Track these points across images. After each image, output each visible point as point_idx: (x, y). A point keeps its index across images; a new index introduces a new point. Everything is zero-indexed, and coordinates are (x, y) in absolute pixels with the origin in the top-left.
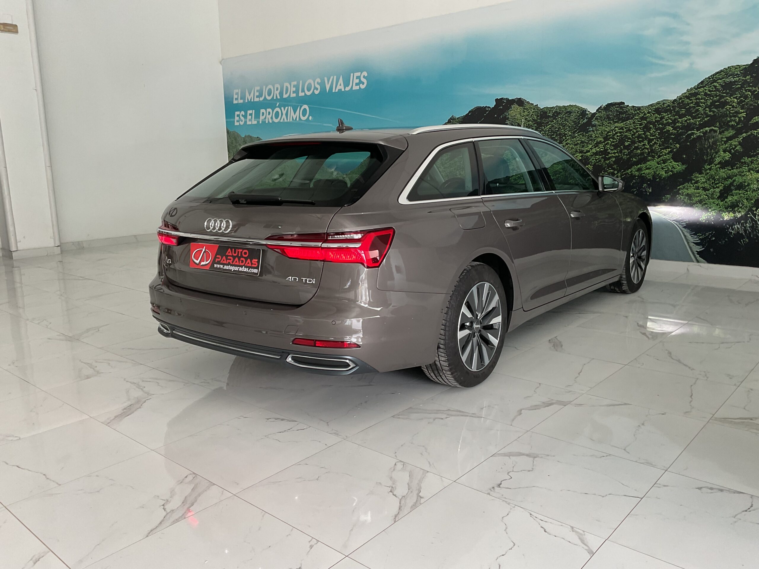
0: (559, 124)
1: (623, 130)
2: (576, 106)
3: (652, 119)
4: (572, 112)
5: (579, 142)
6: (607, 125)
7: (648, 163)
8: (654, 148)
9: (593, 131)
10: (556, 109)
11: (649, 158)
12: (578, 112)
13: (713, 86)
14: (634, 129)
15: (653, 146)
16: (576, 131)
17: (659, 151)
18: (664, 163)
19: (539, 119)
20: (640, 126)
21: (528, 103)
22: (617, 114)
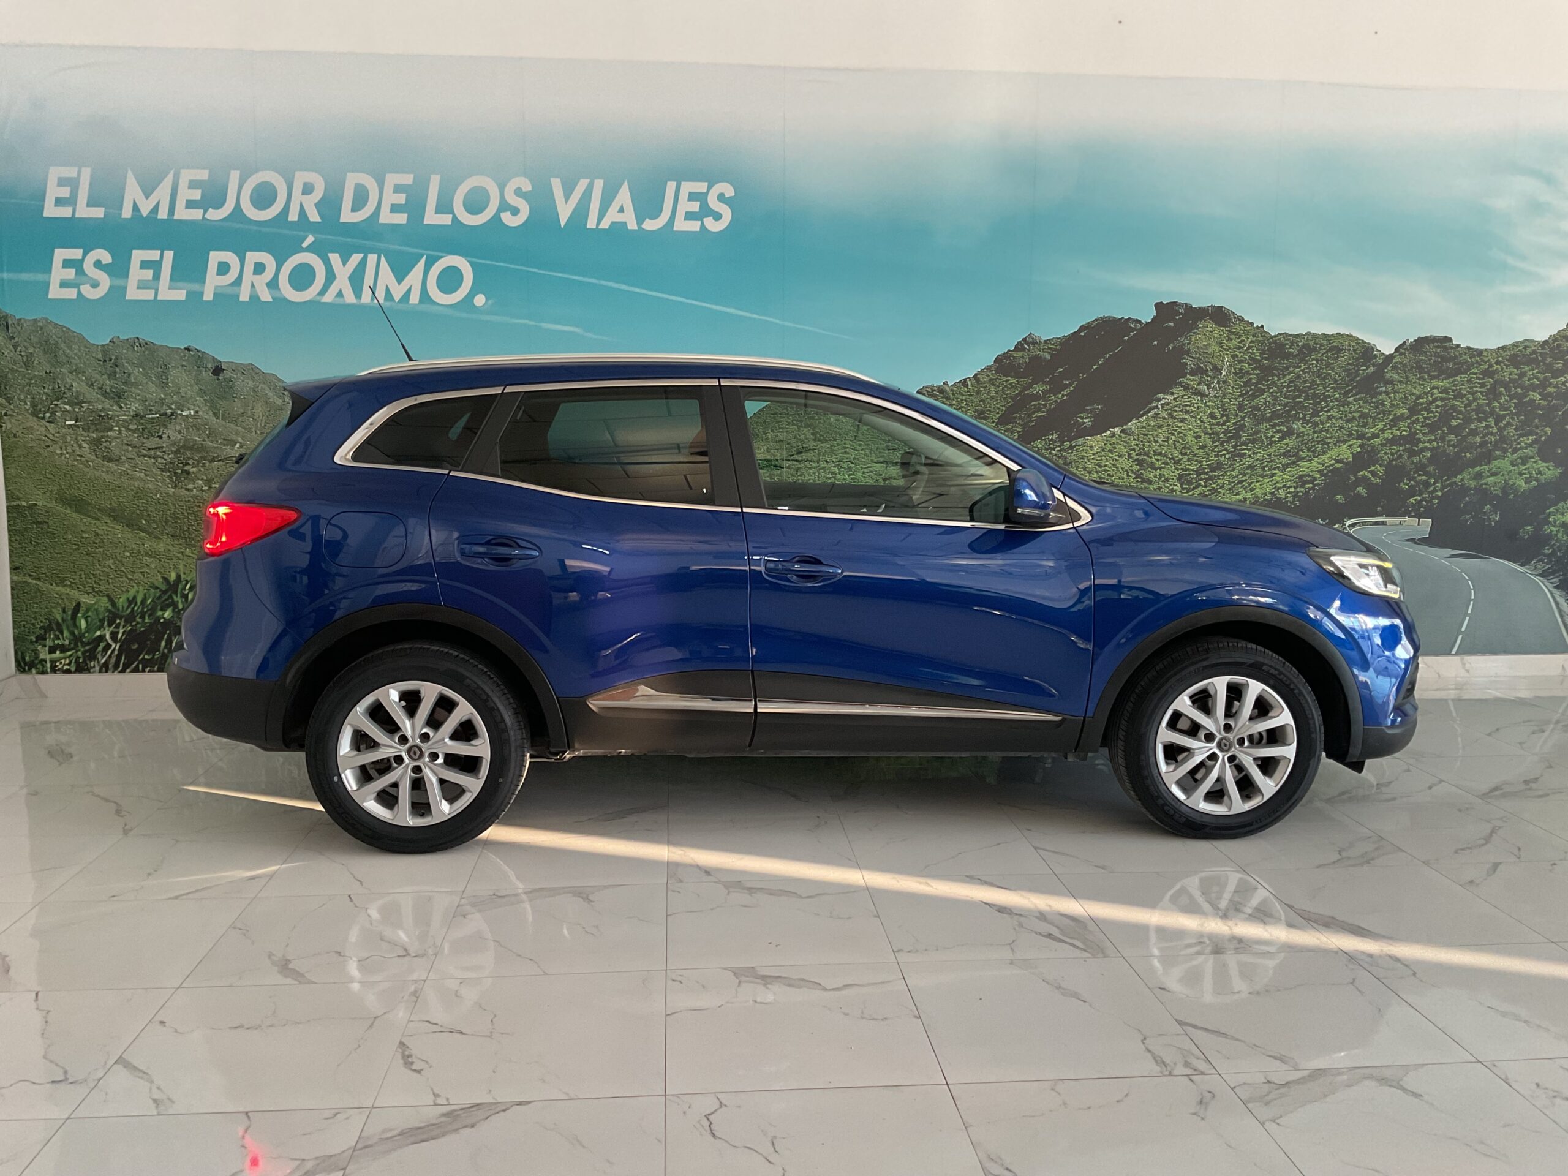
0: (1313, 373)
1: (1448, 393)
2: (1351, 336)
3: (1504, 376)
4: (1342, 349)
5: (1356, 415)
6: (1415, 383)
7: (1495, 463)
8: (1505, 433)
9: (1387, 393)
10: (1308, 340)
11: (1498, 453)
12: (1355, 351)
14: (1470, 393)
15: (1505, 430)
16: (1352, 390)
17: (1515, 440)
18: (1523, 464)
19: (1265, 358)
20: (1480, 388)
21: (1241, 319)
22: (1435, 361)
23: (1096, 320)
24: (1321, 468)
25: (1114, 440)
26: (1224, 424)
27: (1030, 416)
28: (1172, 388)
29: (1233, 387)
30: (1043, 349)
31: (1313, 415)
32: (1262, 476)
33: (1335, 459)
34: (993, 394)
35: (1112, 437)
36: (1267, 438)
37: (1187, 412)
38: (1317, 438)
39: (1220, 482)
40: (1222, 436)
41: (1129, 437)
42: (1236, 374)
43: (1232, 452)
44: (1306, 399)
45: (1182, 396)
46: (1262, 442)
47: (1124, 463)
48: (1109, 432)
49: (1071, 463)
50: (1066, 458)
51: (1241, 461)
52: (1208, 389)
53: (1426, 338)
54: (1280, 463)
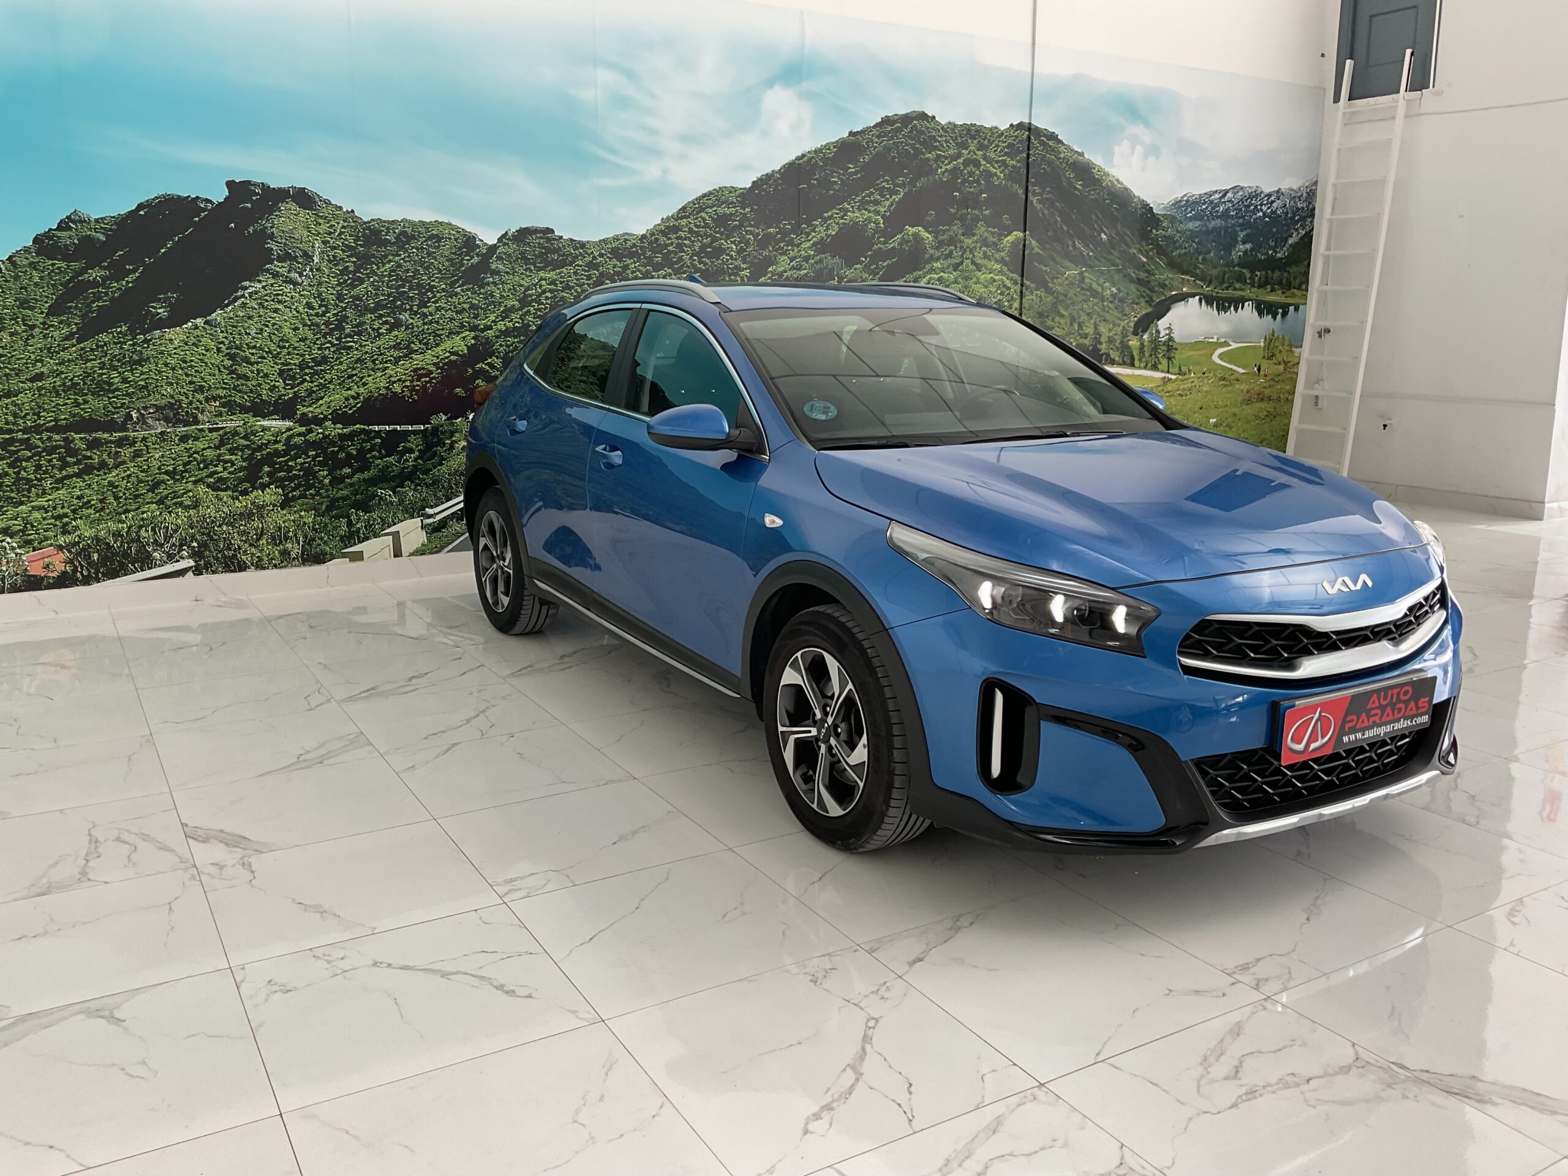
0: (414, 261)
1: (556, 285)
2: (450, 224)
3: (608, 269)
4: (443, 238)
5: (466, 306)
6: (522, 274)
9: (495, 284)
10: (404, 227)
12: (456, 240)
13: (701, 217)
14: (577, 285)
16: (457, 281)
19: (360, 245)
20: (586, 279)
21: (328, 203)
22: (541, 253)
23: (157, 198)
24: (435, 360)
25: (197, 332)
26: (324, 314)
27: (89, 306)
28: (258, 276)
29: (328, 275)
30: (95, 229)
31: (420, 306)
32: (373, 370)
33: (449, 352)
34: (37, 279)
35: (195, 329)
36: (373, 329)
37: (279, 302)
38: (428, 329)
39: (328, 377)
40: (323, 327)
41: (215, 329)
42: (330, 261)
43: (336, 344)
44: (411, 288)
45: (272, 285)
46: (369, 334)
47: (215, 358)
48: (190, 324)
49: (148, 358)
50: (141, 353)
51: (348, 354)
52: (300, 277)
53: (526, 229)
54: (392, 356)
